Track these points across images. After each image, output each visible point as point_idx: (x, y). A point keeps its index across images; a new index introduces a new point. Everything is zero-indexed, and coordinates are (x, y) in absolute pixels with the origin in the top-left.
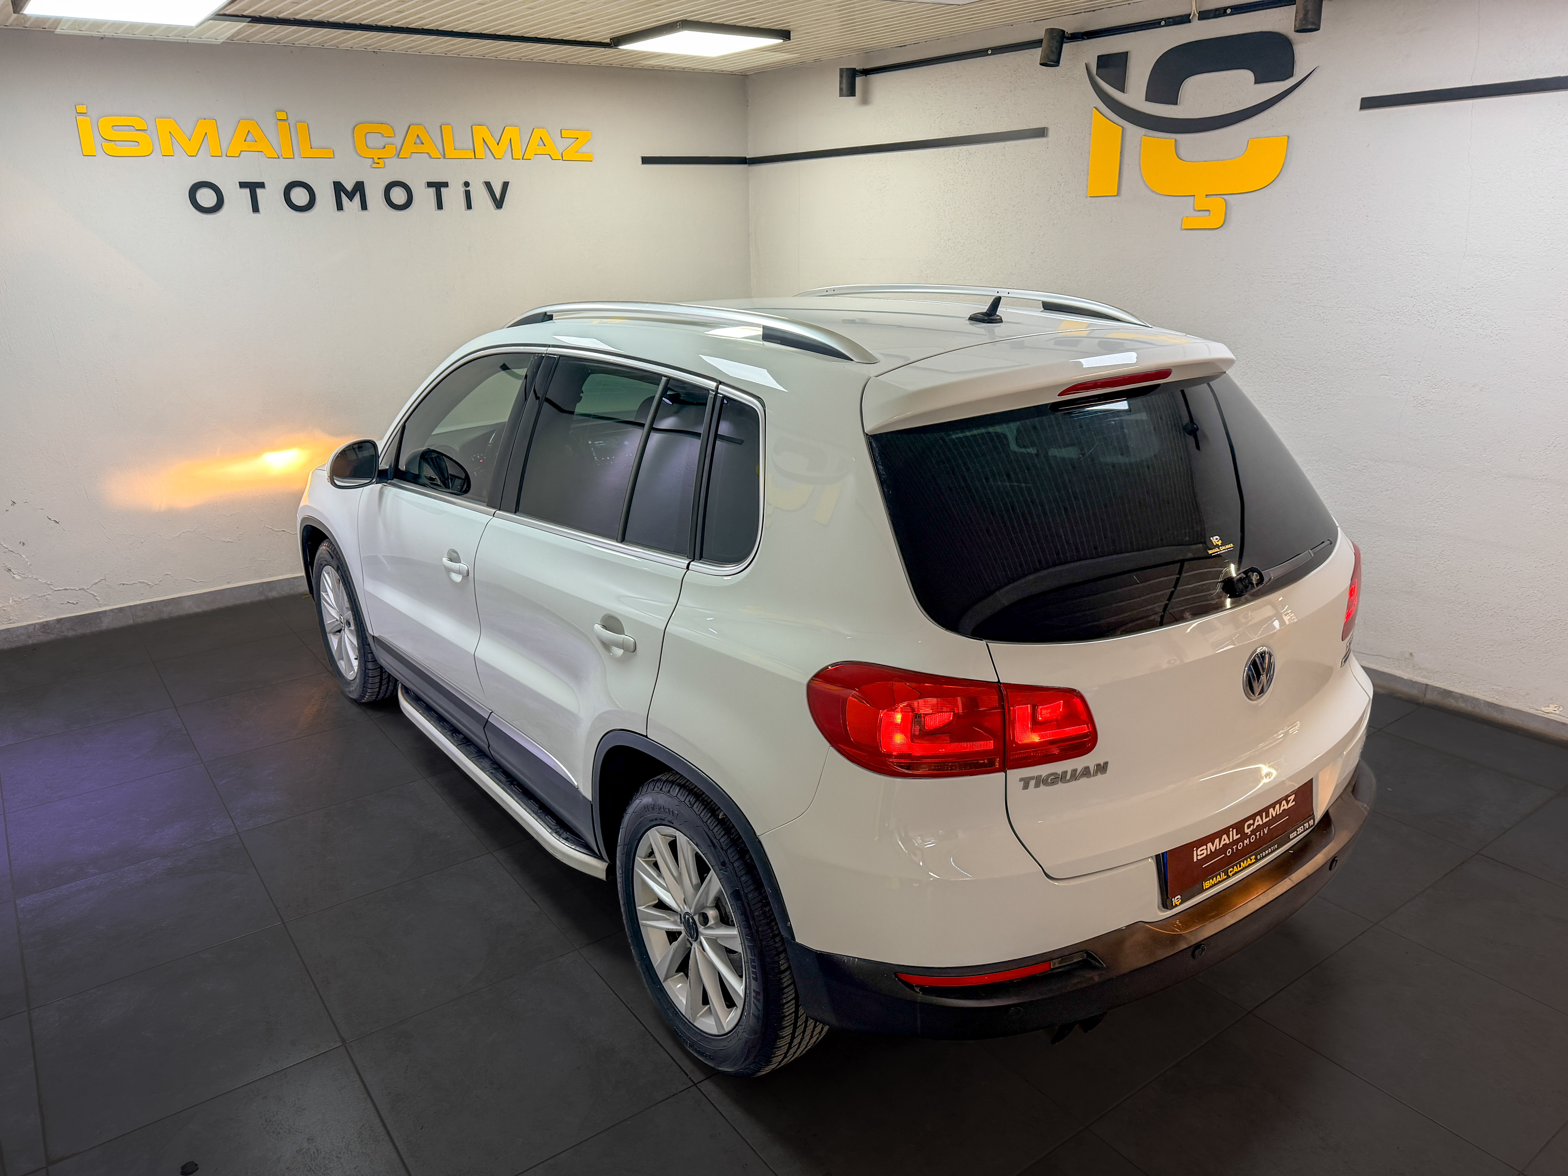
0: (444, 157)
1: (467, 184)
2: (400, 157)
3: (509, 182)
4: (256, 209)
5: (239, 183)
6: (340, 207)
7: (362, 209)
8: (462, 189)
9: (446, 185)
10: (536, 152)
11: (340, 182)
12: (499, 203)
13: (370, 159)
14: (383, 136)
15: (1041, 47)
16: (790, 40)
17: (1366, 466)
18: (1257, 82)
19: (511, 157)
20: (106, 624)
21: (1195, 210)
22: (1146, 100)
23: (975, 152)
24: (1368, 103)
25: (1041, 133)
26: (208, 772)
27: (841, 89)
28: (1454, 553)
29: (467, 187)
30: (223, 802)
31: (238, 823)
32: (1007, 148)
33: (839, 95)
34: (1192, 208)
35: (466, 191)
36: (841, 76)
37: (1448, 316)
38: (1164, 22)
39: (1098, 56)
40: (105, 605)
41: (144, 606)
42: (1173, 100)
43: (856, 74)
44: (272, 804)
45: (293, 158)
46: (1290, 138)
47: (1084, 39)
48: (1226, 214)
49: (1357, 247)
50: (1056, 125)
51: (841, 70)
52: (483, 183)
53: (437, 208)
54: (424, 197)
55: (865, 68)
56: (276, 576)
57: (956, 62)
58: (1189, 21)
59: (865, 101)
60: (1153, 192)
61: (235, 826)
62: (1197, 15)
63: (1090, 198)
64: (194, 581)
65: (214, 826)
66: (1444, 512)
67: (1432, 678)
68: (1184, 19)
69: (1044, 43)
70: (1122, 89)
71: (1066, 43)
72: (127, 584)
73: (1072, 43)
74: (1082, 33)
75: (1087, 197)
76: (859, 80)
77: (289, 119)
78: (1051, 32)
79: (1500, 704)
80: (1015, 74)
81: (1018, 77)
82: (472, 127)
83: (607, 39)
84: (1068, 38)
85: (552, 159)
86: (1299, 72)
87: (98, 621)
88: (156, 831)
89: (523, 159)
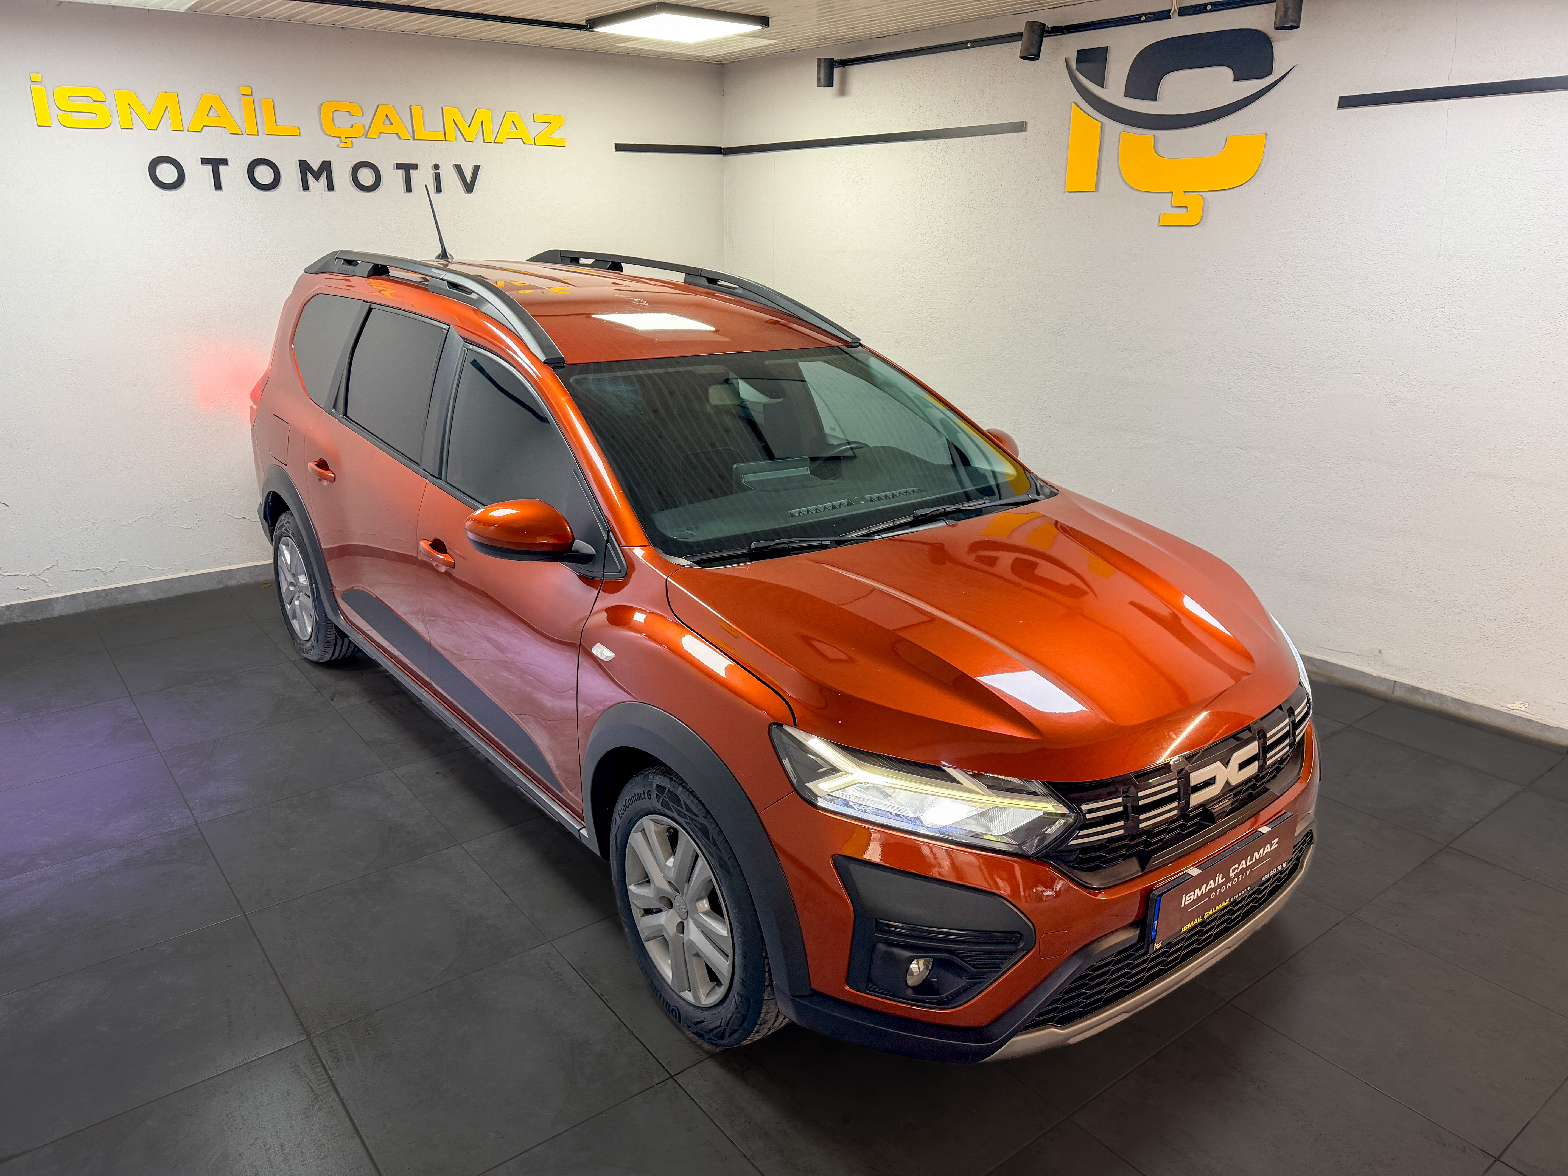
0: (414, 139)
1: (436, 167)
2: (368, 137)
3: (480, 166)
4: (218, 186)
5: (201, 158)
6: (306, 187)
7: (328, 190)
8: (432, 172)
9: (415, 167)
10: (507, 136)
11: (305, 161)
12: (469, 187)
13: (338, 138)
14: (351, 115)
15: (1021, 40)
16: (769, 27)
17: (1338, 464)
18: (1235, 80)
19: (482, 140)
20: (57, 611)
21: (1173, 207)
22: (1125, 96)
23: (953, 146)
24: (1346, 102)
25: (1020, 127)
26: (165, 762)
27: (819, 79)
28: (1423, 551)
29: (437, 170)
30: (181, 793)
31: (198, 813)
32: (985, 142)
33: (816, 86)
34: (1170, 205)
35: (435, 173)
36: (819, 66)
37: (1421, 315)
38: (1144, 17)
39: (1078, 51)
40: (57, 592)
41: (98, 593)
42: (1152, 96)
43: (833, 65)
44: (233, 794)
45: (258, 135)
46: (1268, 136)
47: (1063, 33)
48: (1203, 211)
49: (1334, 245)
50: (1035, 119)
51: (819, 60)
52: (453, 166)
53: (406, 191)
54: (393, 179)
55: (843, 59)
56: (236, 564)
57: (935, 54)
58: (1170, 18)
59: (842, 92)
60: (1131, 187)
61: (194, 817)
62: (1178, 11)
63: (1069, 193)
64: (150, 568)
65: (171, 816)
66: (1414, 510)
67: (1401, 674)
68: (1164, 15)
69: (1024, 36)
70: (1102, 84)
71: (1046, 36)
72: (81, 571)
73: (1051, 37)
74: (1062, 27)
75: (1065, 192)
76: (837, 71)
77: (253, 94)
78: (1031, 24)
79: (1467, 701)
80: (994, 67)
81: (997, 71)
82: (442, 108)
83: (584, 21)
84: (1048, 32)
85: (525, 144)
86: (1278, 70)
87: (50, 608)
88: (111, 821)
89: (494, 143)
